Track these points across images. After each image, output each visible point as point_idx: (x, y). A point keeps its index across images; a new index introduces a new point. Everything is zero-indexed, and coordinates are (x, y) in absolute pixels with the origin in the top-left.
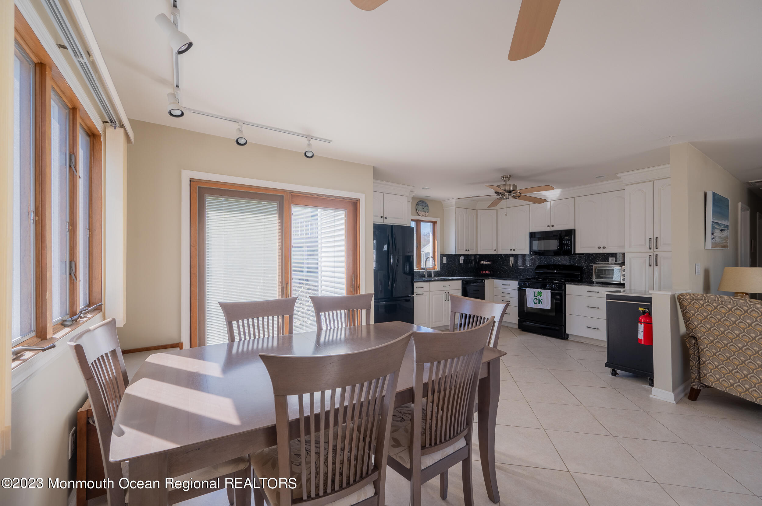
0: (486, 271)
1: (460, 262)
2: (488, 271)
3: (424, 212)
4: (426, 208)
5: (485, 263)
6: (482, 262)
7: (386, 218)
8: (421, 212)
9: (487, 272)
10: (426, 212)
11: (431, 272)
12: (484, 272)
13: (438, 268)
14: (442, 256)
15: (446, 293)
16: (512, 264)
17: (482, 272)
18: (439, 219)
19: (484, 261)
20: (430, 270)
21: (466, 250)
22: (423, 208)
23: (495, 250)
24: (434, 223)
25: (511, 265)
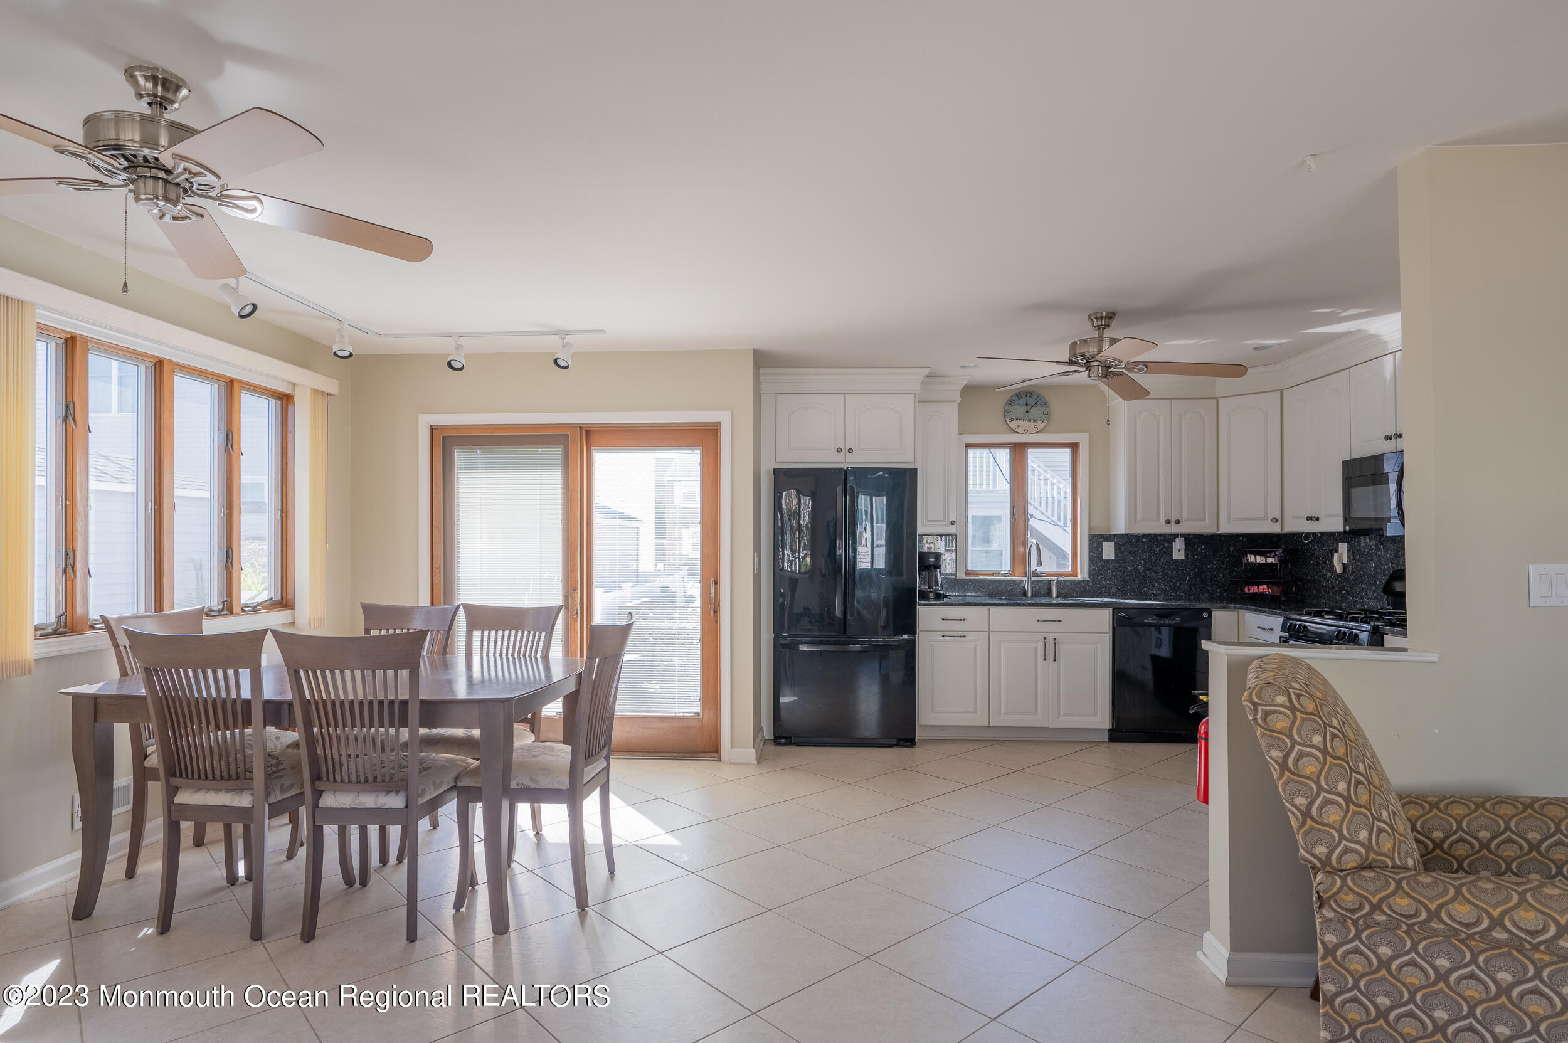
0: (1261, 587)
1: (1171, 556)
2: (1265, 586)
3: (1030, 420)
4: (1036, 412)
5: (1260, 559)
6: (1251, 558)
7: (850, 451)
8: (1020, 423)
9: (1264, 589)
10: (1035, 421)
11: (1050, 581)
12: (1254, 589)
13: (1082, 574)
14: (1096, 541)
15: (1045, 638)
16: (1344, 564)
17: (1249, 590)
18: (1088, 435)
19: (1255, 554)
20: (1050, 578)
21: (1168, 522)
22: (1027, 412)
23: (1275, 520)
24: (1074, 447)
25: (1338, 569)
